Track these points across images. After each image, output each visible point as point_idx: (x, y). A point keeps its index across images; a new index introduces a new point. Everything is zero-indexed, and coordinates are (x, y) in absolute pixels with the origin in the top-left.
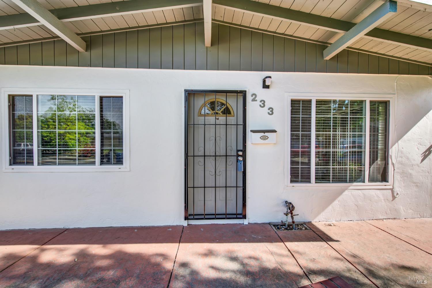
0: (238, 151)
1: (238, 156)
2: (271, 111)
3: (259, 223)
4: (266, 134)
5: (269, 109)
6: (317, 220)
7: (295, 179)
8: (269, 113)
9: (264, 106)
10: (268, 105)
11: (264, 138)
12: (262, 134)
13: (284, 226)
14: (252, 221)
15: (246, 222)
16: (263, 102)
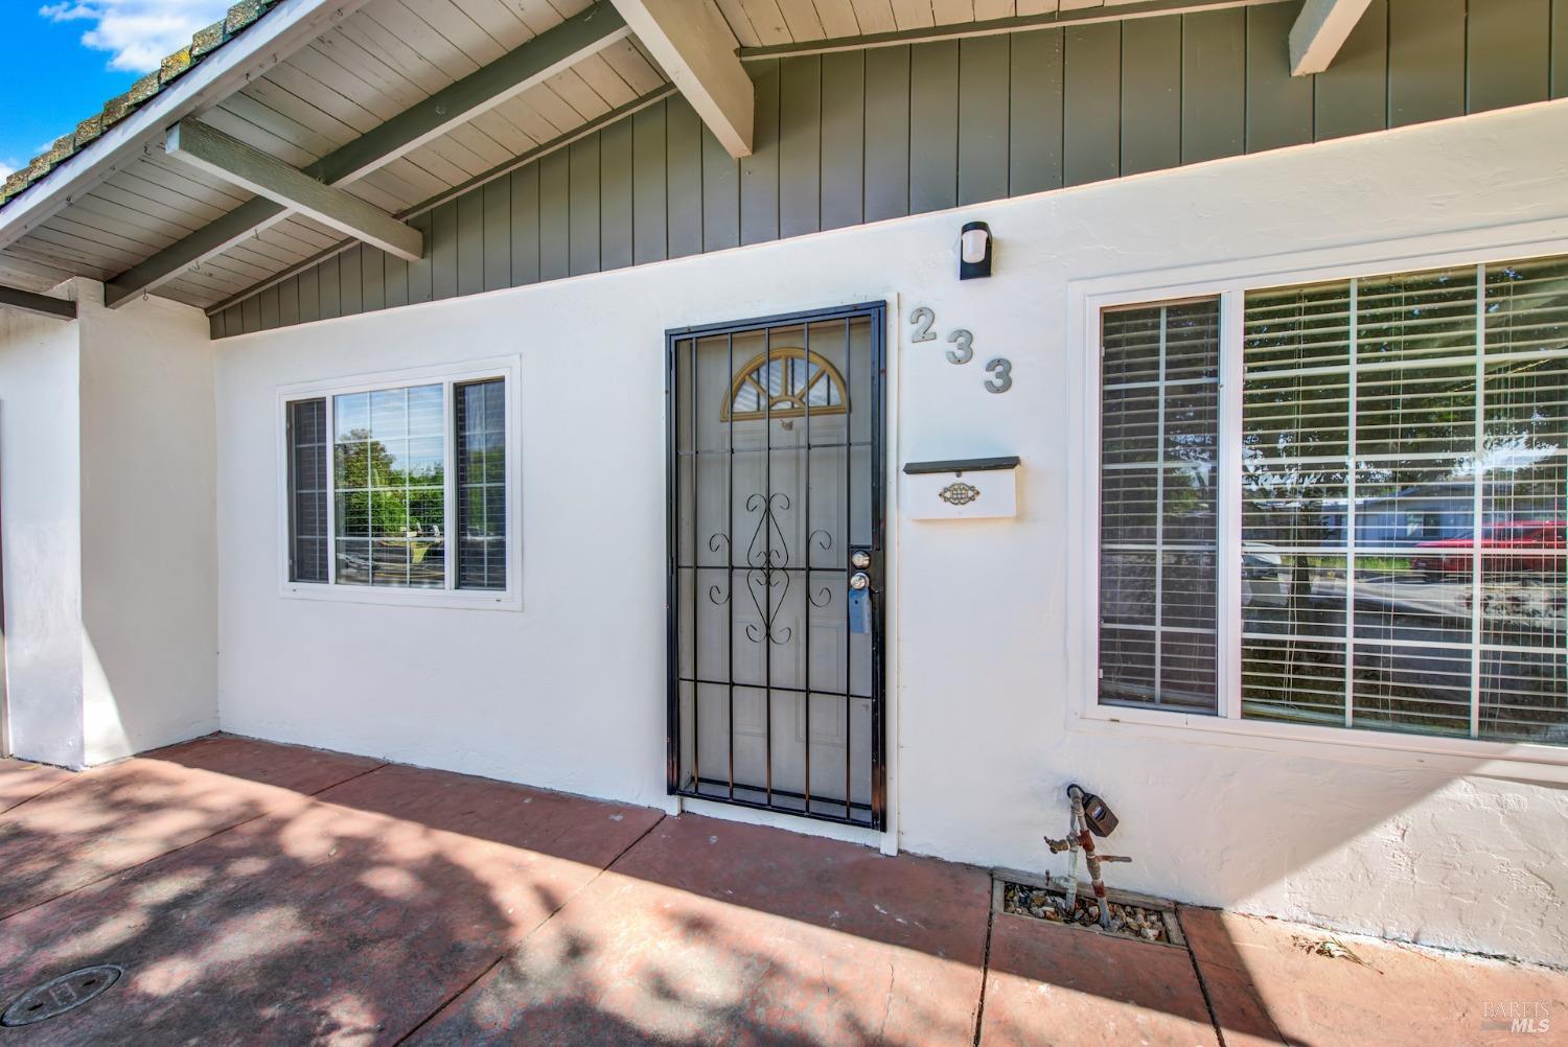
0: (852, 550)
1: (853, 569)
2: (1002, 375)
3: (946, 859)
4: (968, 478)
5: (990, 367)
6: (1255, 905)
7: (1124, 688)
8: (989, 386)
9: (969, 356)
10: (984, 351)
11: (959, 496)
12: (949, 479)
13: (1059, 900)
14: (918, 845)
15: (887, 844)
16: (964, 338)
